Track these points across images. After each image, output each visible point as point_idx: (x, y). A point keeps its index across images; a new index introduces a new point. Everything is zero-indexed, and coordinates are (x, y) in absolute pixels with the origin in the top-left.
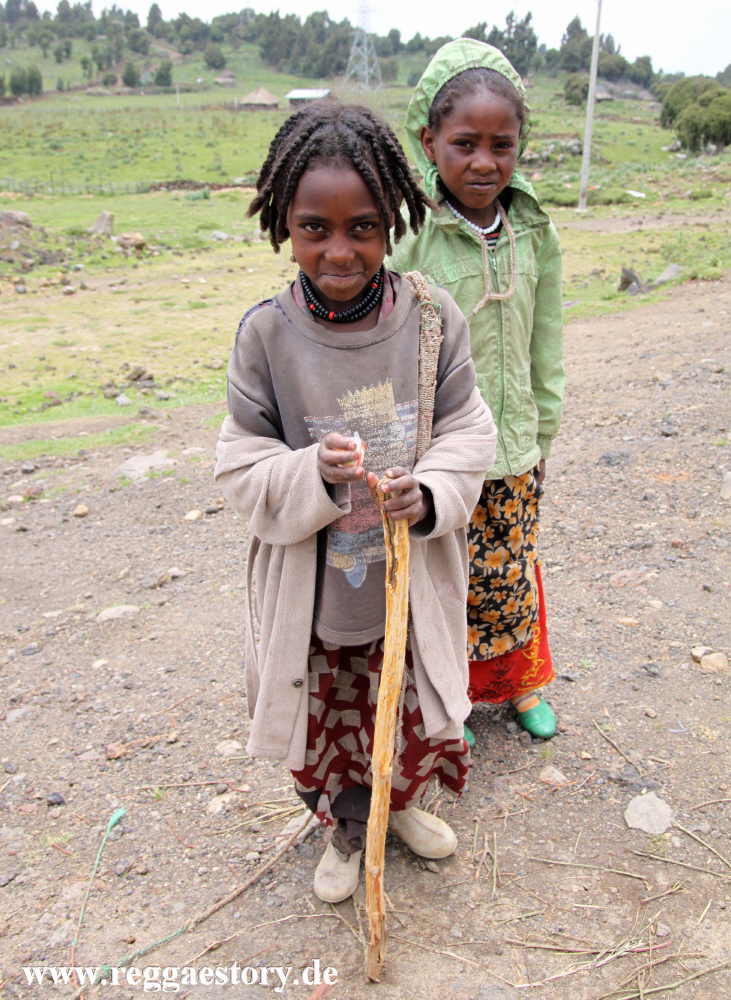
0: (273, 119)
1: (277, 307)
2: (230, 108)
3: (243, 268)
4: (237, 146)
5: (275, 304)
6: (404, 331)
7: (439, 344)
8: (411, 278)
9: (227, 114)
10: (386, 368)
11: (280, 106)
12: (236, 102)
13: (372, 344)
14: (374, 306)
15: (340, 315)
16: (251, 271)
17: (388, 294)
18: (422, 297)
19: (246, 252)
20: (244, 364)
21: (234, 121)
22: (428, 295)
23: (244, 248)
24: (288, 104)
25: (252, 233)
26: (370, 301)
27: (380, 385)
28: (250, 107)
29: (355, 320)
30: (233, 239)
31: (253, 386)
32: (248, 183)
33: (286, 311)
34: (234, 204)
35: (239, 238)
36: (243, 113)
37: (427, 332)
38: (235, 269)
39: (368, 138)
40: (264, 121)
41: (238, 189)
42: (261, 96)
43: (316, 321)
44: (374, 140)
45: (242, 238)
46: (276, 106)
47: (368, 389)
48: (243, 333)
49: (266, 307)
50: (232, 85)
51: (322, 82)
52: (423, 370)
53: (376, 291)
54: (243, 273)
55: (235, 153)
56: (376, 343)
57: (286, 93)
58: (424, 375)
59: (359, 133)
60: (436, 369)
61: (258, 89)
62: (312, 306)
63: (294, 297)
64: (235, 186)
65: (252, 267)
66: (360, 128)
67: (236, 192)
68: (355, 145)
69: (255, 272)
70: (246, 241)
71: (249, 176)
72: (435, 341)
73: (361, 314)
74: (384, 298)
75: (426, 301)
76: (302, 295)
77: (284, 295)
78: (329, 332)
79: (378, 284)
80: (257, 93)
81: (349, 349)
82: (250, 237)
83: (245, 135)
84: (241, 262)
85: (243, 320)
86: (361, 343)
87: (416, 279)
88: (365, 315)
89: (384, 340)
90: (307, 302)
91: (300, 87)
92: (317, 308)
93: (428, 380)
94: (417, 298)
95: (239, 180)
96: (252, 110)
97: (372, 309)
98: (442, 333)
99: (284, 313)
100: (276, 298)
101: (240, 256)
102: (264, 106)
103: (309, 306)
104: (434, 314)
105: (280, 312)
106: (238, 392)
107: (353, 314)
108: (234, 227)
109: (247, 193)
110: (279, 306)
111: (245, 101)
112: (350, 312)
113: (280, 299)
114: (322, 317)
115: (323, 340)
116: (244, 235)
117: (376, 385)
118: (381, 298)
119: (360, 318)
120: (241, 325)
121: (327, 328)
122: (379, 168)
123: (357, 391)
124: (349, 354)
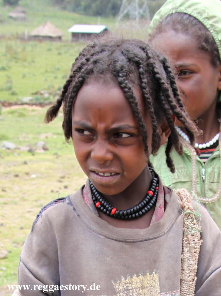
0: (57, 49)
1: (68, 204)
2: (22, 38)
3: (27, 174)
4: (26, 71)
5: (67, 201)
6: (171, 234)
7: (199, 246)
8: (179, 194)
9: (19, 43)
10: (155, 261)
11: (64, 38)
12: (26, 33)
13: (146, 240)
14: (149, 210)
15: (121, 213)
16: (34, 176)
17: (161, 202)
18: (186, 207)
19: (31, 160)
20: (35, 248)
21: (24, 49)
22: (191, 207)
23: (28, 157)
24: (70, 37)
25: (36, 144)
26: (145, 205)
27: (148, 274)
28: (38, 38)
29: (133, 219)
30: (19, 149)
31: (41, 267)
32: (34, 102)
33: (76, 208)
34: (21, 120)
35: (25, 148)
36: (32, 43)
37: (189, 236)
38: (20, 175)
39: (138, 64)
40: (49, 50)
41: (26, 106)
42: (47, 30)
43: (100, 216)
44: (141, 66)
45: (28, 149)
46: (60, 38)
47: (138, 276)
48: (39, 223)
49: (60, 204)
50: (24, 19)
51: (99, 19)
52: (185, 267)
53: (151, 198)
54: (27, 178)
55: (24, 76)
56: (149, 240)
57: (70, 27)
58: (187, 271)
59: (130, 60)
60: (197, 267)
61: (46, 23)
62: (97, 204)
63: (83, 197)
64: (23, 104)
65: (34, 173)
66: (132, 56)
67: (25, 109)
68: (122, 67)
69: (37, 177)
70: (30, 151)
71: (35, 96)
72: (196, 244)
73: (137, 214)
74: (158, 205)
75: (189, 211)
76: (90, 195)
77: (76, 195)
78: (111, 227)
79: (154, 193)
80: (44, 26)
81: (126, 242)
82: (34, 148)
83: (33, 62)
84: (26, 168)
85: (40, 212)
86: (136, 238)
87: (183, 193)
88: (140, 216)
89: (155, 238)
90: (94, 201)
91: (80, 23)
92: (102, 205)
93: (190, 276)
94: (182, 209)
95: (26, 99)
96: (40, 41)
97: (146, 212)
98: (201, 238)
99: (74, 209)
100: (68, 197)
101: (25, 163)
102: (50, 38)
103: (95, 204)
104: (195, 222)
105: (72, 208)
106: (26, 270)
107: (131, 214)
108: (21, 139)
109: (33, 111)
110: (70, 204)
111: (34, 33)
112: (129, 211)
113: (71, 198)
114: (105, 213)
115: (105, 232)
116: (29, 146)
117: (144, 274)
118: (155, 204)
119: (136, 218)
120: (38, 216)
121: (110, 223)
122: (142, 88)
123: (129, 277)
124: (125, 246)
